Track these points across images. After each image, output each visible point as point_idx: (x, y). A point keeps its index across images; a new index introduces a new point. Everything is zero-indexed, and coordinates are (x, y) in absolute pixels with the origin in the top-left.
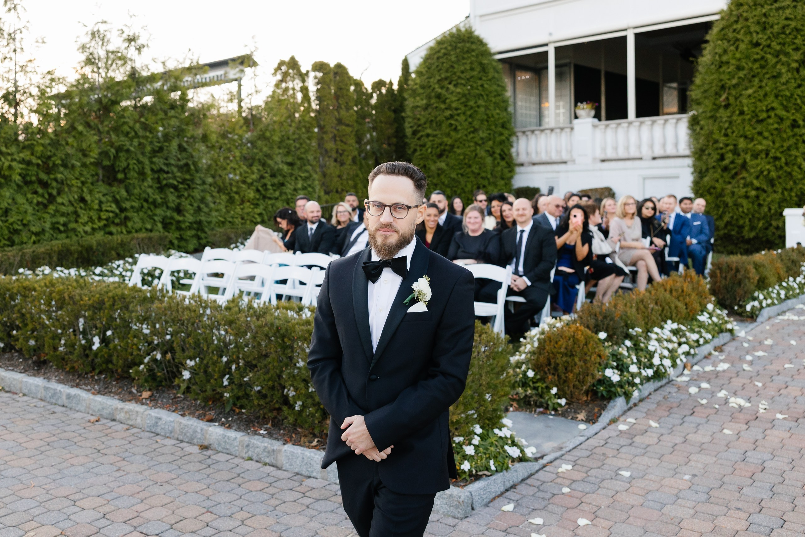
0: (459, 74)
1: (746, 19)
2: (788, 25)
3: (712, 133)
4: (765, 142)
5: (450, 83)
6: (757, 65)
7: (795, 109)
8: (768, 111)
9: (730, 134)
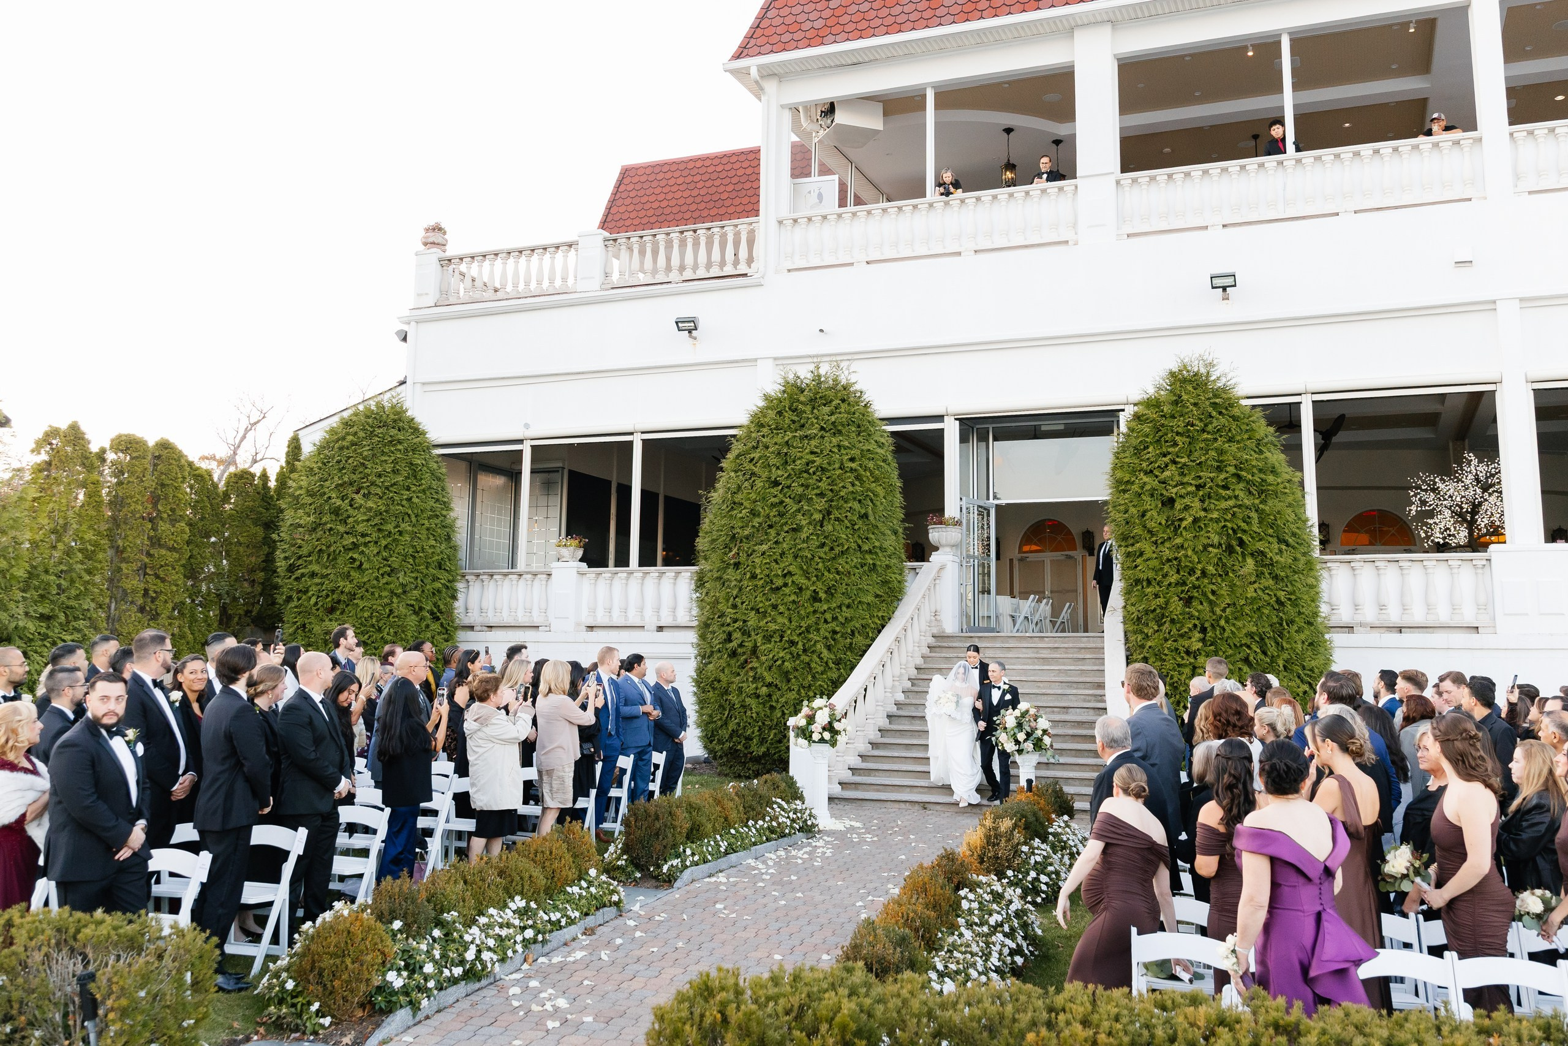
0: (372, 478)
1: (767, 447)
2: (814, 462)
3: (717, 602)
4: (780, 620)
5: (357, 492)
6: (774, 512)
7: (816, 576)
8: (785, 576)
9: (739, 604)
